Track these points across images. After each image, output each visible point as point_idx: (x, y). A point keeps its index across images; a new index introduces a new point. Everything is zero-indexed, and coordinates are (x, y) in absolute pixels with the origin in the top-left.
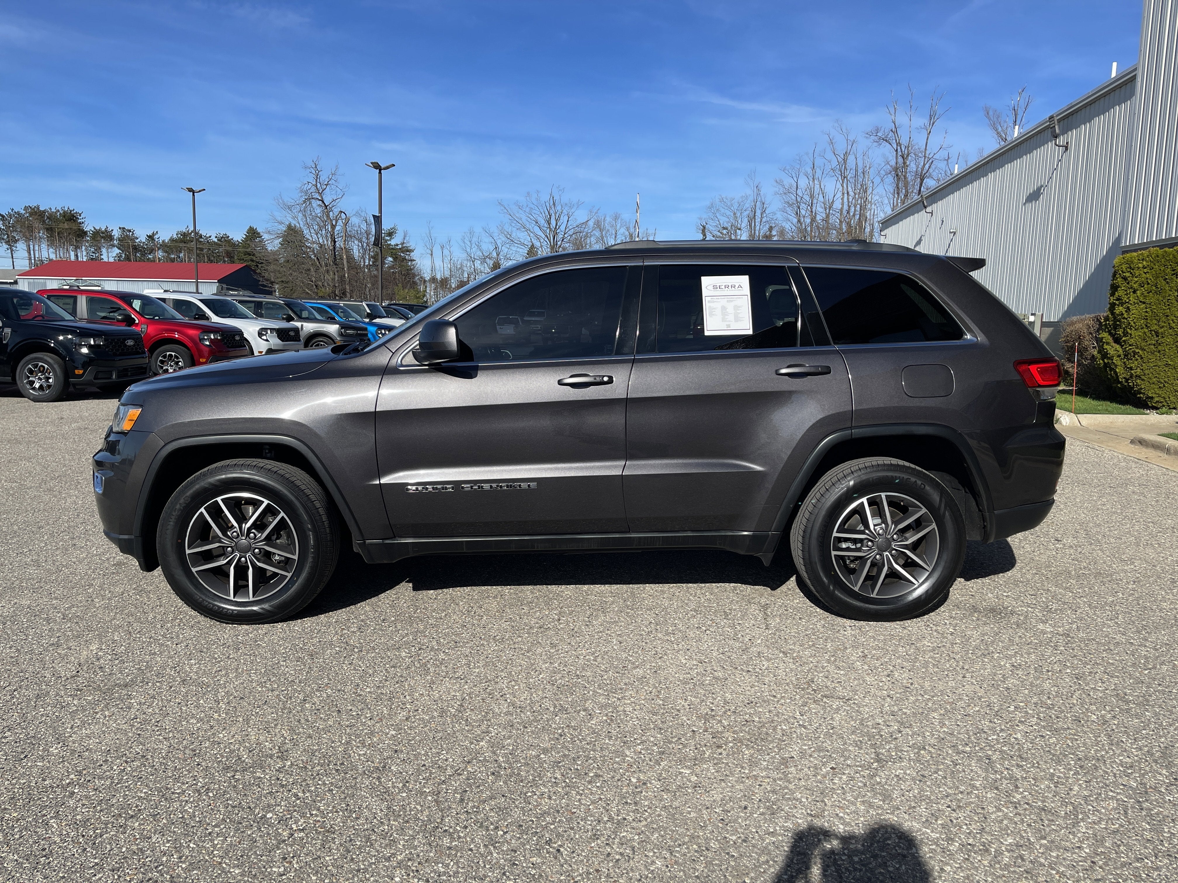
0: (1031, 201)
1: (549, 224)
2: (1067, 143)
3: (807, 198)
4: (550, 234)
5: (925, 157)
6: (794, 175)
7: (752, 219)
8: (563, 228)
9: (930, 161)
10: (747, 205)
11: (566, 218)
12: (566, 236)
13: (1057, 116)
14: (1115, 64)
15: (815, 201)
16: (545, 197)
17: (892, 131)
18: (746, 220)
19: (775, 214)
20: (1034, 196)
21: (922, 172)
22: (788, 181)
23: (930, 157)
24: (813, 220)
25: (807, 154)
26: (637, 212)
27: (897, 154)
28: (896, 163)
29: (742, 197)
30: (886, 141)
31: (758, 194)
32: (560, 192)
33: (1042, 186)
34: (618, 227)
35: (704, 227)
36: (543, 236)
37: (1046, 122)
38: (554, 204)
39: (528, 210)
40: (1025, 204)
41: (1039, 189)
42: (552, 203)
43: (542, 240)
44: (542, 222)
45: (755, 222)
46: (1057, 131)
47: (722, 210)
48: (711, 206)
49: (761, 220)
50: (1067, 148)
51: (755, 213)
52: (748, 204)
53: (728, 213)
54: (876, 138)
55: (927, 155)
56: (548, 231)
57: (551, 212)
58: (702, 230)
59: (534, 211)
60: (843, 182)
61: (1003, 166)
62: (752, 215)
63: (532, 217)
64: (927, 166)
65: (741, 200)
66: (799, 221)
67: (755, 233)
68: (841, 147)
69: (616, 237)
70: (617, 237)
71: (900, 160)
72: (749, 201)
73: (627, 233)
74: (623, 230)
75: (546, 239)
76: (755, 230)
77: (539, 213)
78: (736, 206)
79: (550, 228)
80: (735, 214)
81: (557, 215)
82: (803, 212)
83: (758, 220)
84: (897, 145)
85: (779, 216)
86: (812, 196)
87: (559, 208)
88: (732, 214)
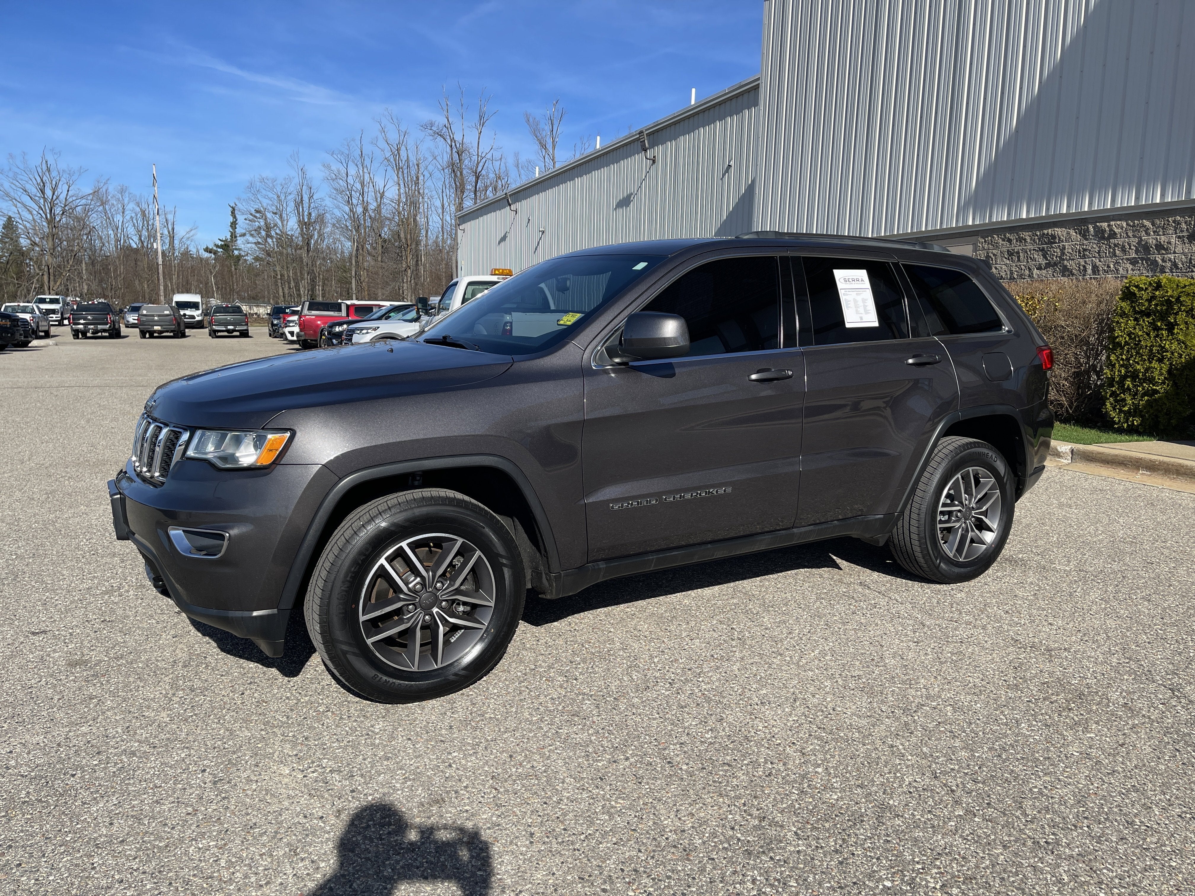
0: (622, 207)
1: (43, 192)
2: (654, 157)
3: (358, 186)
4: (44, 206)
5: (478, 155)
6: (343, 161)
7: (299, 203)
8: (62, 197)
9: (484, 160)
10: (291, 189)
11: (66, 187)
12: (66, 208)
13: (646, 130)
14: (694, 90)
15: (366, 189)
16: (35, 161)
17: (445, 126)
18: (292, 205)
19: (323, 200)
20: (625, 202)
21: (476, 170)
22: (335, 167)
23: (483, 156)
24: (365, 210)
25: (353, 140)
26: (154, 185)
27: (452, 150)
28: (452, 159)
29: (285, 179)
30: (440, 135)
31: (304, 178)
32: (56, 156)
33: (632, 194)
34: (126, 201)
35: (234, 209)
36: (37, 208)
37: (636, 135)
38: (49, 170)
39: (11, 174)
40: (615, 209)
41: (629, 196)
42: (44, 167)
43: (35, 212)
44: (34, 190)
45: (303, 207)
46: (647, 145)
47: (264, 192)
48: (251, 186)
49: (310, 205)
50: (654, 162)
51: (302, 198)
52: (293, 188)
53: (270, 195)
54: (431, 131)
55: (480, 154)
56: (42, 201)
57: (45, 178)
58: (232, 213)
59: (21, 177)
60: (398, 173)
61: (589, 172)
62: (298, 200)
63: (17, 184)
64: (481, 164)
65: (284, 182)
66: (351, 210)
67: (303, 218)
68: (393, 137)
69: (123, 213)
70: (126, 213)
71: (456, 156)
72: (293, 184)
73: (138, 209)
74: (131, 206)
75: (41, 212)
76: (303, 215)
77: (27, 179)
78: (279, 189)
79: (44, 198)
80: (278, 197)
81: (54, 183)
82: (355, 201)
83: (306, 205)
84: (451, 141)
85: (328, 203)
86: (363, 185)
87: (54, 174)
88: (275, 197)
